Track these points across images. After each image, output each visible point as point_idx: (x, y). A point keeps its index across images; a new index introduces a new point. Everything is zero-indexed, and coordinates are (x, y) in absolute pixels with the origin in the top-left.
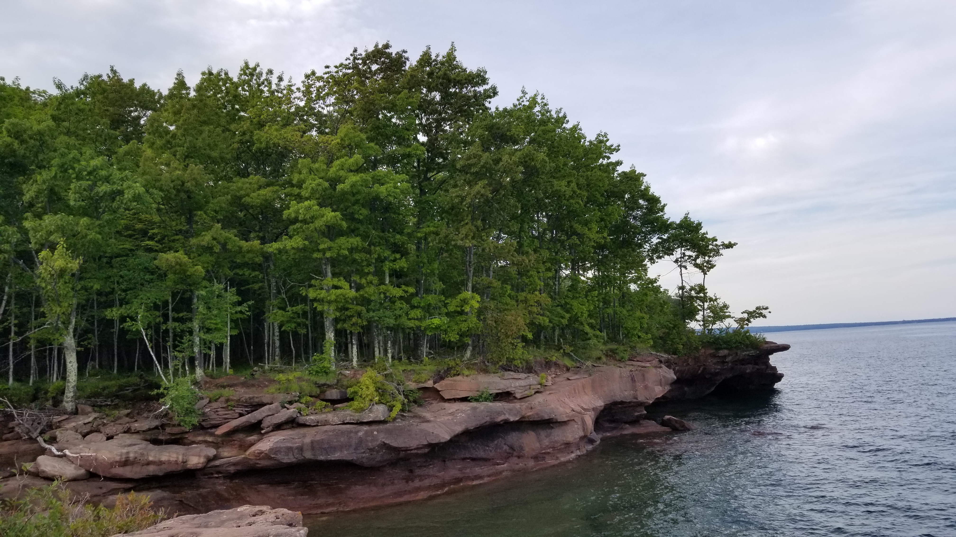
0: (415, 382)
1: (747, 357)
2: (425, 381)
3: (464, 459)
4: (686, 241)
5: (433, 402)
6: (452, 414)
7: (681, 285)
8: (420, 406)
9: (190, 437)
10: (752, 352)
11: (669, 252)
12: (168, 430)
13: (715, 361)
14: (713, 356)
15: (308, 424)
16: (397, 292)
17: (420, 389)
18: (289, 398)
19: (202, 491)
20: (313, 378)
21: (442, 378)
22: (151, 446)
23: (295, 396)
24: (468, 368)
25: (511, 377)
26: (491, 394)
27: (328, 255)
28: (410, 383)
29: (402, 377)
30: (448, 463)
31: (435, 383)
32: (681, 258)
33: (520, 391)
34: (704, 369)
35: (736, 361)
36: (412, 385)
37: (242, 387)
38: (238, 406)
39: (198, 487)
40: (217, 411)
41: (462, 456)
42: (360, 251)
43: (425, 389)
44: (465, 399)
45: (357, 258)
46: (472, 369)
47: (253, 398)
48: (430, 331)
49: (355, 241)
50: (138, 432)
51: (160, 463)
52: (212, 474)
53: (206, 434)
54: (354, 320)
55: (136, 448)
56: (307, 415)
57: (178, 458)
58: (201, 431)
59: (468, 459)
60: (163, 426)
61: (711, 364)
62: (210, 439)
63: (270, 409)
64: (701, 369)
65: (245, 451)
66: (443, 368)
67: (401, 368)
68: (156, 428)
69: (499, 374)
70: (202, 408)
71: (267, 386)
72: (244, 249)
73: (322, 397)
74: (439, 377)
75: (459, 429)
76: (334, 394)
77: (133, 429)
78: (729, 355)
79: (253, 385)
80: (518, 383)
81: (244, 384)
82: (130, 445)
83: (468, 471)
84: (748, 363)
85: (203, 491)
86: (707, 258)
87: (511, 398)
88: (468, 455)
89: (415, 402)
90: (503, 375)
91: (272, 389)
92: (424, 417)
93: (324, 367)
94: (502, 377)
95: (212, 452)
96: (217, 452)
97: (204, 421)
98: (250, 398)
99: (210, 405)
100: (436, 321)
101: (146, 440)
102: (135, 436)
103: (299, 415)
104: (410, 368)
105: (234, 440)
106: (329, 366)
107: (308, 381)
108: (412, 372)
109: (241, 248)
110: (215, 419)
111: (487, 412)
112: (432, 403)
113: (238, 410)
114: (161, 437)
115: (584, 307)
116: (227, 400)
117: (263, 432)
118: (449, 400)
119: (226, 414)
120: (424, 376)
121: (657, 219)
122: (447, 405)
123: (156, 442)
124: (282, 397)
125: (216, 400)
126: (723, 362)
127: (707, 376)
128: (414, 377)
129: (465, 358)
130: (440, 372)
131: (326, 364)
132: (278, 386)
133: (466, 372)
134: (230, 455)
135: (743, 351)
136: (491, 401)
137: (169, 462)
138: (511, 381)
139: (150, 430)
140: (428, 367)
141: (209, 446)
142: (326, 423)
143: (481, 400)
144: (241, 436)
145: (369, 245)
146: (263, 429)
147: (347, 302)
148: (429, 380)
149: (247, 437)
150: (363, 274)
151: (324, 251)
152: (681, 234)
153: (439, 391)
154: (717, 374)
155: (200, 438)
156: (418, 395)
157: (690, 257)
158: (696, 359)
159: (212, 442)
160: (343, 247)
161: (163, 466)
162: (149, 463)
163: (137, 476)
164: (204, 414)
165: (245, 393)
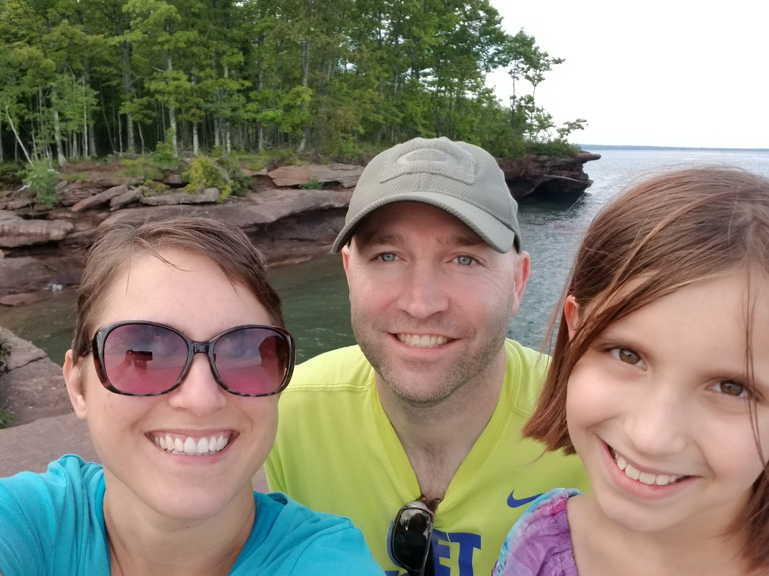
0: (250, 169)
1: (564, 164)
2: (259, 170)
3: (291, 239)
4: (520, 54)
5: (267, 188)
6: (281, 199)
7: (512, 95)
8: (255, 191)
9: (53, 214)
10: (569, 159)
11: (504, 63)
12: (36, 207)
13: (536, 164)
14: (535, 161)
15: (150, 204)
16: (234, 85)
17: (254, 176)
18: (134, 181)
19: (62, 258)
20: (158, 164)
21: (276, 167)
22: (22, 220)
23: (140, 180)
24: (301, 159)
25: (340, 168)
26: (320, 183)
27: (166, 47)
28: (245, 170)
29: (238, 165)
30: (277, 243)
31: (269, 171)
32: (515, 69)
33: (348, 181)
34: (526, 172)
35: (553, 166)
36: (247, 173)
37: (96, 171)
38: (91, 187)
39: (61, 255)
40: (74, 192)
41: (290, 236)
42: (198, 45)
43: (259, 177)
44: (296, 187)
45: (195, 51)
46: (305, 160)
47: (104, 180)
48: (265, 123)
49: (193, 34)
50: (13, 209)
51: (29, 235)
52: (71, 245)
53: (66, 211)
54: (193, 111)
55: (10, 222)
56: (149, 196)
57: (42, 231)
58: (63, 209)
59: (295, 239)
60: (33, 204)
61: (532, 167)
62: (69, 215)
63: (117, 191)
64: (523, 172)
65: (97, 226)
66: (276, 158)
67: (237, 157)
68: (28, 206)
69: (329, 165)
70: (62, 189)
71: (116, 171)
72: (90, 42)
73: (166, 181)
74: (274, 166)
75: (285, 212)
76: (175, 179)
77: (9, 207)
78: (548, 160)
79: (106, 170)
80: (346, 174)
81: (98, 169)
82: (5, 220)
83: (294, 249)
84: (565, 169)
85: (64, 259)
86: (538, 72)
87: (340, 187)
88: (295, 236)
89: (250, 188)
90: (333, 166)
91: (121, 173)
92: (255, 201)
93: (166, 154)
94: (332, 168)
95: (69, 226)
96: (74, 226)
97: (64, 200)
98: (101, 181)
99: (68, 186)
100: (270, 113)
101: (20, 216)
102: (11, 212)
103: (142, 196)
104: (246, 157)
105: (88, 217)
106: (170, 153)
107: (151, 166)
108: (248, 161)
109: (87, 41)
110: (72, 198)
111: (314, 198)
112: (265, 190)
113: (92, 191)
114: (31, 214)
115: (418, 108)
116: (83, 182)
117: (111, 209)
118: (281, 187)
119: (81, 194)
120: (259, 164)
121: (495, 30)
122: (278, 191)
123: (27, 217)
124: (128, 180)
125: (74, 182)
126: (543, 167)
127: (528, 179)
128: (248, 165)
129: (299, 150)
130: (273, 161)
131: (168, 152)
132: (126, 170)
133: (299, 162)
134: (84, 229)
135: (561, 157)
136: (320, 189)
137: (36, 234)
138: (340, 171)
139: (23, 207)
140: (263, 157)
141: (68, 221)
142: (165, 203)
143: (310, 187)
144: (92, 213)
145: (208, 40)
146: (111, 208)
147: (187, 94)
148: (263, 168)
149: (98, 213)
150: (202, 68)
151: (162, 44)
152: (515, 48)
153: (272, 179)
154: (536, 177)
155: (62, 215)
156: (252, 182)
157: (523, 69)
158: (520, 163)
159: (71, 218)
160: (180, 40)
161: (31, 238)
162: (20, 235)
163: (11, 245)
164: (63, 194)
165: (98, 176)
